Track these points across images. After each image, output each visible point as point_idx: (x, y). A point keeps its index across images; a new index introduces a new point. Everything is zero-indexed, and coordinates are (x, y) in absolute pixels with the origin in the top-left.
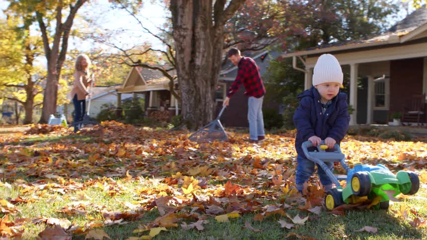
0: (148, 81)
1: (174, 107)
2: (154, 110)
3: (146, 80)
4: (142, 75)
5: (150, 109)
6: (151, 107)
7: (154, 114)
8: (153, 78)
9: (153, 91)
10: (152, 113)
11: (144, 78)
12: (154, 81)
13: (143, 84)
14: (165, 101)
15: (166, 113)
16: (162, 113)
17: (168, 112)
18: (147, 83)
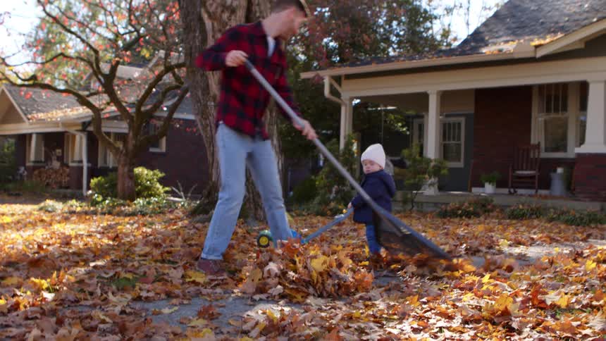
0: (30, 116)
1: (81, 162)
2: (40, 167)
3: (25, 115)
4: (19, 105)
5: (31, 164)
6: (35, 162)
7: (40, 173)
8: (39, 111)
9: (37, 134)
10: (36, 172)
11: (22, 110)
12: (41, 115)
13: (20, 120)
14: (54, 150)
15: (64, 171)
16: (56, 172)
17: (68, 170)
18: (29, 119)
